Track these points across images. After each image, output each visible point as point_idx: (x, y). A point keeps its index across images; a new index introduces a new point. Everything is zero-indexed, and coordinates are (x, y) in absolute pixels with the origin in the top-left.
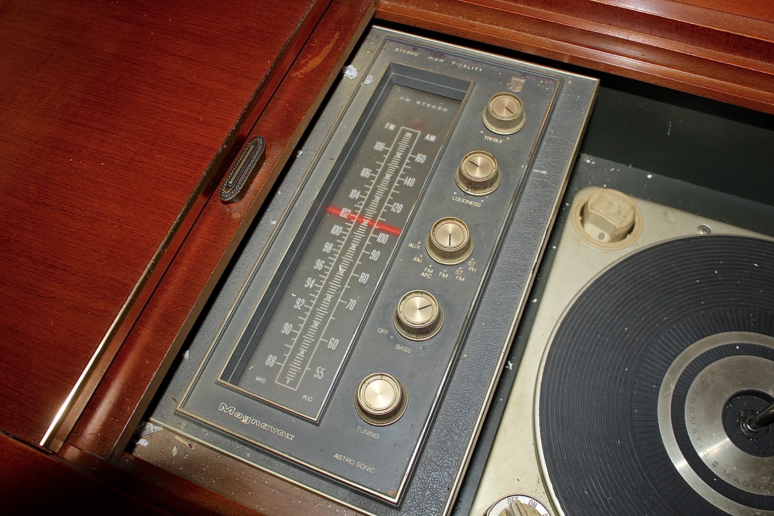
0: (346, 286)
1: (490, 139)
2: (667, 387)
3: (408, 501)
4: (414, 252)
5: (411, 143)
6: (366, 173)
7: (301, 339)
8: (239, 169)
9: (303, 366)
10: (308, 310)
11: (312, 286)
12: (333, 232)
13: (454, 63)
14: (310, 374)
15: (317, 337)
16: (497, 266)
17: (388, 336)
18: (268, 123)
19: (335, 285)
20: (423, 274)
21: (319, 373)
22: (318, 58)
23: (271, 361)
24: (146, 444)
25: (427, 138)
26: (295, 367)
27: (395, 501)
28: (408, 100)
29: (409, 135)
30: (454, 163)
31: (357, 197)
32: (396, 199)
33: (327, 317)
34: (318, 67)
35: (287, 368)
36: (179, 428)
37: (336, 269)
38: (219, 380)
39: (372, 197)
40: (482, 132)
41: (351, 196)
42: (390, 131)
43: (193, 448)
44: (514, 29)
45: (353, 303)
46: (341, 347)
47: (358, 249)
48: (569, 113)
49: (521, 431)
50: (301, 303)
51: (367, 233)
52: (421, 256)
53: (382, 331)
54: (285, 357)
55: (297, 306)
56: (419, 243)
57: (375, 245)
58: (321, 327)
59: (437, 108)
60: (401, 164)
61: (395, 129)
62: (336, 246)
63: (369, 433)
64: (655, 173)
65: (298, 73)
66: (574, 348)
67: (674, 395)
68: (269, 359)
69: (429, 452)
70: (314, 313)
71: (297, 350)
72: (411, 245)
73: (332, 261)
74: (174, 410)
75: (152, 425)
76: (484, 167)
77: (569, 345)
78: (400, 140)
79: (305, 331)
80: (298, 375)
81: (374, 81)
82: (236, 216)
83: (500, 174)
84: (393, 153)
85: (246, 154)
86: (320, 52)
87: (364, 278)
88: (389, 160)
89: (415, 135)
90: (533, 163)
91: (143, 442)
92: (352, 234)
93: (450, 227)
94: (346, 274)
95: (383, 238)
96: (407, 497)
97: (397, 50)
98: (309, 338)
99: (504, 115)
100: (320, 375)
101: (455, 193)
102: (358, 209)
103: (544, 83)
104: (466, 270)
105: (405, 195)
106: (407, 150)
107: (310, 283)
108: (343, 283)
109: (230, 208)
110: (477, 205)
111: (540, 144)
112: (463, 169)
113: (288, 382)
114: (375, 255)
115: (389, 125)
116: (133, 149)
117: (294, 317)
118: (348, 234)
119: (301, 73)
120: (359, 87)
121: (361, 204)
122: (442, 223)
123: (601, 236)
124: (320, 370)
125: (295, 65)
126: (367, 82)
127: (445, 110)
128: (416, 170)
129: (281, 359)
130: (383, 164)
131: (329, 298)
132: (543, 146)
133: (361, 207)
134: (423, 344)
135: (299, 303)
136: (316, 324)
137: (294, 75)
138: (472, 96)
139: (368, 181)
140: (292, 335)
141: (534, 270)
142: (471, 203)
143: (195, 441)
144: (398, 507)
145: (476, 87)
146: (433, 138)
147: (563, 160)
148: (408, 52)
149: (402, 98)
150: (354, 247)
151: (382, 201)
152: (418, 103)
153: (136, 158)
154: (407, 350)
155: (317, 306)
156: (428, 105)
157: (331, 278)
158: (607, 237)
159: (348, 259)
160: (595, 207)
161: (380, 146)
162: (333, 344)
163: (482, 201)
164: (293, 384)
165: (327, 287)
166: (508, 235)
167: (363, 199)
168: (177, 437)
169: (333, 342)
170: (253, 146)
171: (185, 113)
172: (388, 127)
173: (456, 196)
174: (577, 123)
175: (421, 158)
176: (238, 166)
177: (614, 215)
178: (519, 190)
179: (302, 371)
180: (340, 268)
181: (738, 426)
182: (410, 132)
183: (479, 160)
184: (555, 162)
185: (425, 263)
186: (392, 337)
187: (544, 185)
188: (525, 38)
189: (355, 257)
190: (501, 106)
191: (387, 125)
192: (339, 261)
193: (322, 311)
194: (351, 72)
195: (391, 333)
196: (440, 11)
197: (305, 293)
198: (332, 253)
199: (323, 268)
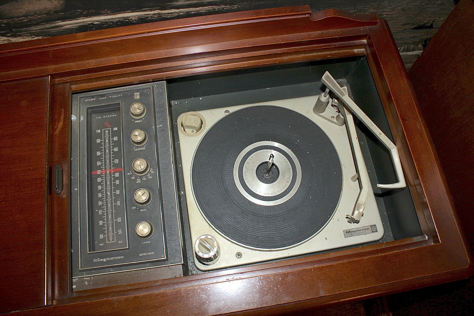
0: (113, 198)
1: (137, 122)
2: (236, 175)
3: (169, 256)
4: (131, 176)
5: (109, 134)
6: (98, 153)
7: (108, 224)
8: (57, 180)
9: (113, 232)
10: (104, 213)
11: (101, 204)
12: (98, 181)
13: (110, 97)
14: (117, 234)
15: (113, 220)
16: (160, 167)
17: (136, 208)
18: (56, 157)
19: (109, 200)
20: (137, 182)
21: (120, 232)
22: (60, 123)
23: (101, 236)
24: (75, 286)
25: (114, 129)
26: (111, 234)
27: (165, 258)
28: (100, 118)
29: (107, 131)
30: (129, 138)
31: (100, 164)
32: (114, 158)
33: (112, 212)
34: (63, 126)
35: (108, 236)
36: (84, 275)
37: (106, 194)
38: (88, 252)
39: (105, 162)
40: (133, 120)
41: (98, 165)
42: (99, 133)
43: (92, 279)
44: (127, 77)
45: (119, 203)
46: (123, 220)
47: (111, 183)
48: (160, 99)
49: (196, 213)
50: (101, 212)
51: (111, 176)
52: (134, 176)
53: (134, 208)
54: (106, 233)
55: (100, 214)
56: (131, 172)
57: (116, 179)
58: (112, 216)
59: (112, 116)
60: (109, 144)
61: (100, 131)
62: (102, 185)
63: (147, 242)
64: (202, 96)
65: (56, 132)
66: (200, 177)
67: (239, 177)
68: (100, 236)
69: (168, 238)
70: (107, 213)
71: (108, 228)
72: (128, 174)
73: (104, 192)
74: (78, 271)
75: (73, 280)
76: (140, 135)
77: (198, 177)
78: (104, 135)
79: (107, 221)
80: (113, 236)
81: (84, 118)
82: (65, 196)
83: (146, 134)
84: (105, 141)
85: (56, 173)
86: (60, 120)
87: (118, 192)
88: (105, 145)
89: (109, 130)
90: (156, 124)
91: (74, 287)
92: (106, 179)
93: (138, 162)
94: (111, 194)
95: (117, 175)
96: (168, 255)
97: (86, 101)
98: (110, 222)
99: (138, 111)
100: (121, 232)
101: (134, 148)
102: (103, 168)
103: (146, 91)
104: (150, 174)
105: (117, 155)
106: (109, 138)
107: (100, 203)
108: (111, 198)
109: (61, 195)
110: (144, 149)
111: (155, 115)
112: (133, 139)
113: (111, 240)
114: (117, 182)
115: (98, 131)
116: (12, 192)
117: (101, 218)
118: (104, 179)
119: (58, 132)
120: (80, 122)
121: (103, 166)
122: (135, 162)
123: (193, 131)
124: (120, 231)
125: (54, 130)
126: (82, 119)
127: (115, 115)
128: (116, 144)
129: (104, 234)
130: (103, 147)
131: (109, 205)
132: (156, 115)
133: (104, 167)
134: (149, 205)
135: (100, 212)
136: (110, 216)
137: (55, 134)
138: (123, 106)
139: (101, 156)
140: (104, 224)
141: (173, 163)
142: (141, 149)
143: (92, 276)
144: (167, 260)
145: (123, 103)
146: (116, 129)
147: (165, 118)
148: (91, 100)
149: (97, 118)
150: (108, 183)
151: (110, 161)
152: (104, 117)
153: (16, 195)
154: (145, 210)
155: (107, 210)
156: (108, 116)
157: (106, 198)
158: (195, 131)
159: (109, 188)
160: (185, 123)
161: (98, 141)
162: (119, 220)
163: (145, 146)
164: (113, 240)
165: (107, 201)
166: (159, 154)
167: (103, 164)
168: (85, 279)
169: (119, 219)
170: (57, 170)
171: (24, 169)
172: (98, 132)
173: (135, 149)
174: (164, 101)
175: (116, 139)
176: (56, 180)
177: (193, 123)
178: (155, 137)
179: (114, 234)
180: (108, 193)
181: (263, 176)
182: (107, 130)
183: (137, 133)
184: (163, 120)
185: (136, 178)
186: (138, 208)
187: (163, 130)
188: (132, 79)
189: (111, 186)
190: (135, 109)
191: (97, 131)
192: (106, 190)
193: (110, 211)
194: (74, 118)
195: (137, 207)
196: (96, 82)
197: (100, 208)
198: (102, 189)
199: (102, 196)
